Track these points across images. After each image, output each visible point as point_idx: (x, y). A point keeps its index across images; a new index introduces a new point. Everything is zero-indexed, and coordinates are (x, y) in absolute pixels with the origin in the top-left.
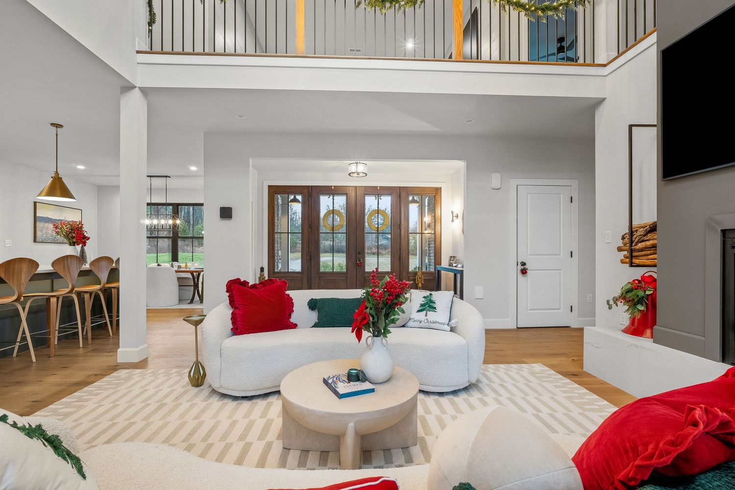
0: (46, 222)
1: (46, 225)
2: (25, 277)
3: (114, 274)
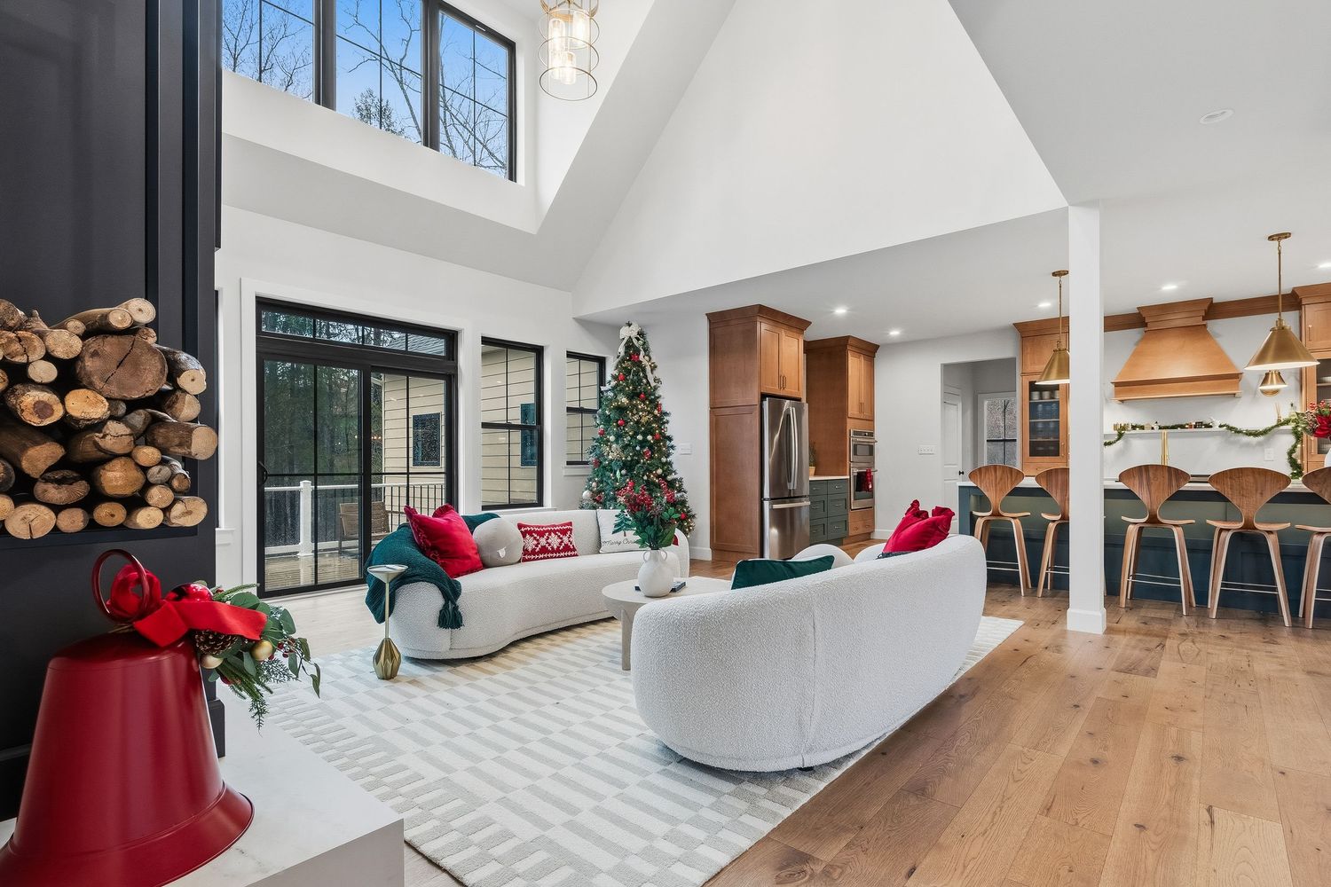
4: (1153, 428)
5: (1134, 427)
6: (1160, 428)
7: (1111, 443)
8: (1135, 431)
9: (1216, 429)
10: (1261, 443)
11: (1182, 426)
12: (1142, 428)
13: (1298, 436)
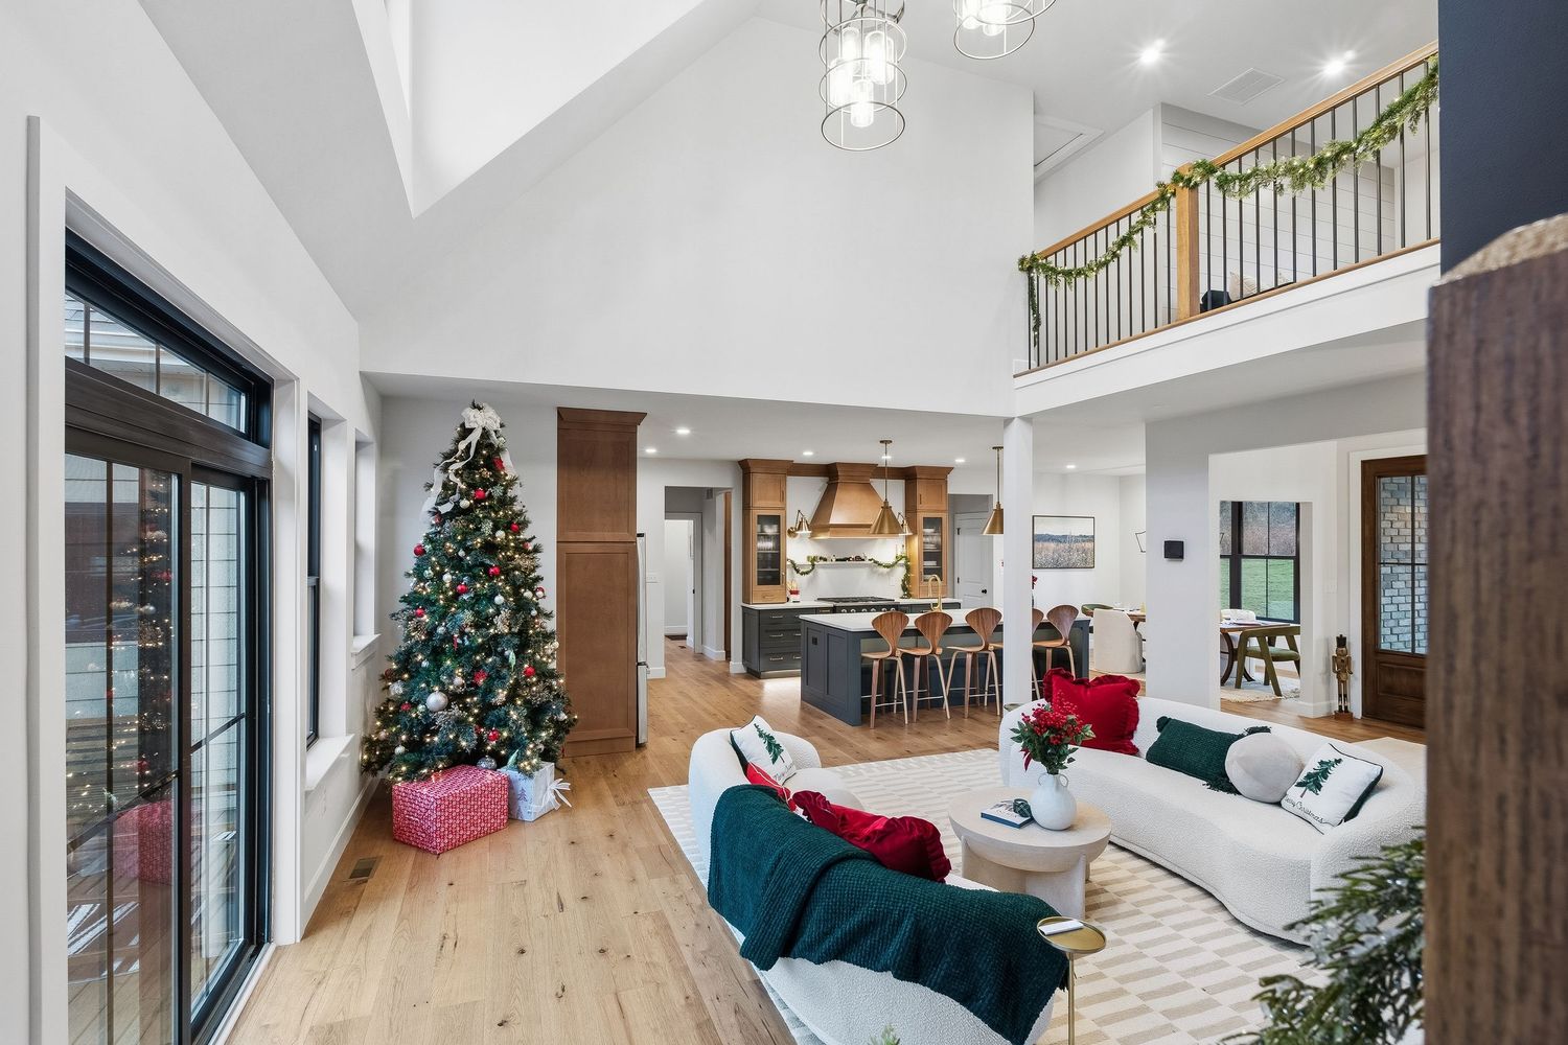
0: (1045, 541)
1: (1046, 544)
2: (938, 632)
3: (1084, 629)
4: (832, 561)
5: (821, 558)
6: (837, 560)
7: (807, 573)
8: (822, 562)
9: (867, 562)
10: (888, 573)
11: (848, 559)
12: (825, 560)
13: (908, 568)
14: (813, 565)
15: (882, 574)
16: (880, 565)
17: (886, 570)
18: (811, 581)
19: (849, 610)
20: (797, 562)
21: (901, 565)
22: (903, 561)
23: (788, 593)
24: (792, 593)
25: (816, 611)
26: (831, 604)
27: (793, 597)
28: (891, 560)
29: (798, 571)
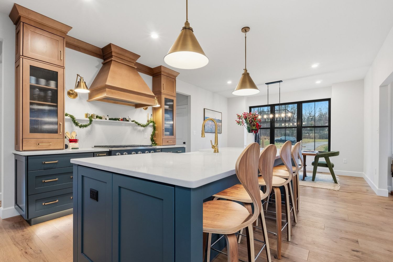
1: (209, 122)
4: (106, 119)
5: (97, 117)
6: (110, 119)
7: (86, 126)
8: (98, 119)
9: (130, 122)
10: (143, 131)
11: (118, 119)
12: (101, 118)
13: (155, 128)
14: (91, 121)
15: (139, 131)
16: (139, 124)
17: (142, 128)
18: (89, 133)
19: (122, 152)
20: (77, 117)
21: (151, 126)
22: (152, 124)
23: (67, 142)
24: (71, 141)
25: (93, 154)
26: (107, 150)
27: (71, 145)
28: (145, 123)
29: (77, 124)
